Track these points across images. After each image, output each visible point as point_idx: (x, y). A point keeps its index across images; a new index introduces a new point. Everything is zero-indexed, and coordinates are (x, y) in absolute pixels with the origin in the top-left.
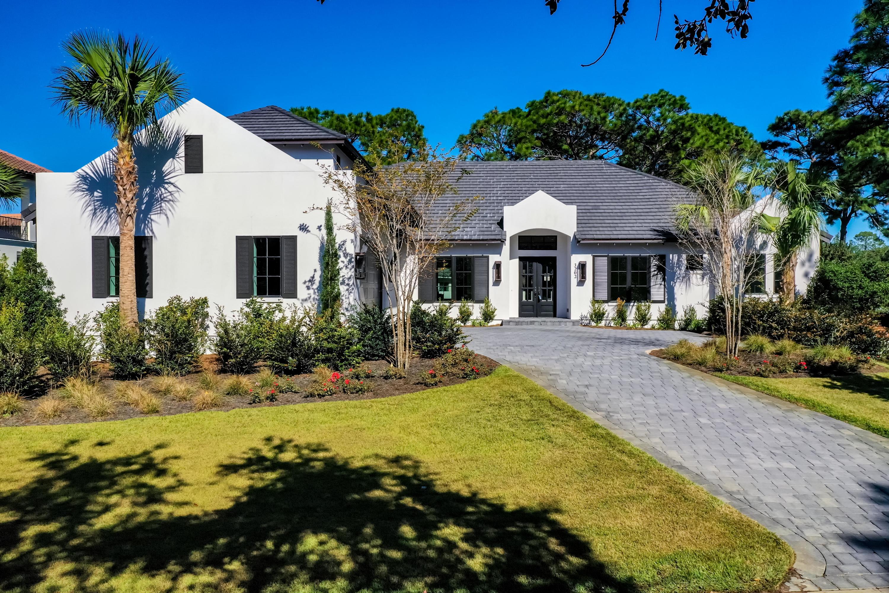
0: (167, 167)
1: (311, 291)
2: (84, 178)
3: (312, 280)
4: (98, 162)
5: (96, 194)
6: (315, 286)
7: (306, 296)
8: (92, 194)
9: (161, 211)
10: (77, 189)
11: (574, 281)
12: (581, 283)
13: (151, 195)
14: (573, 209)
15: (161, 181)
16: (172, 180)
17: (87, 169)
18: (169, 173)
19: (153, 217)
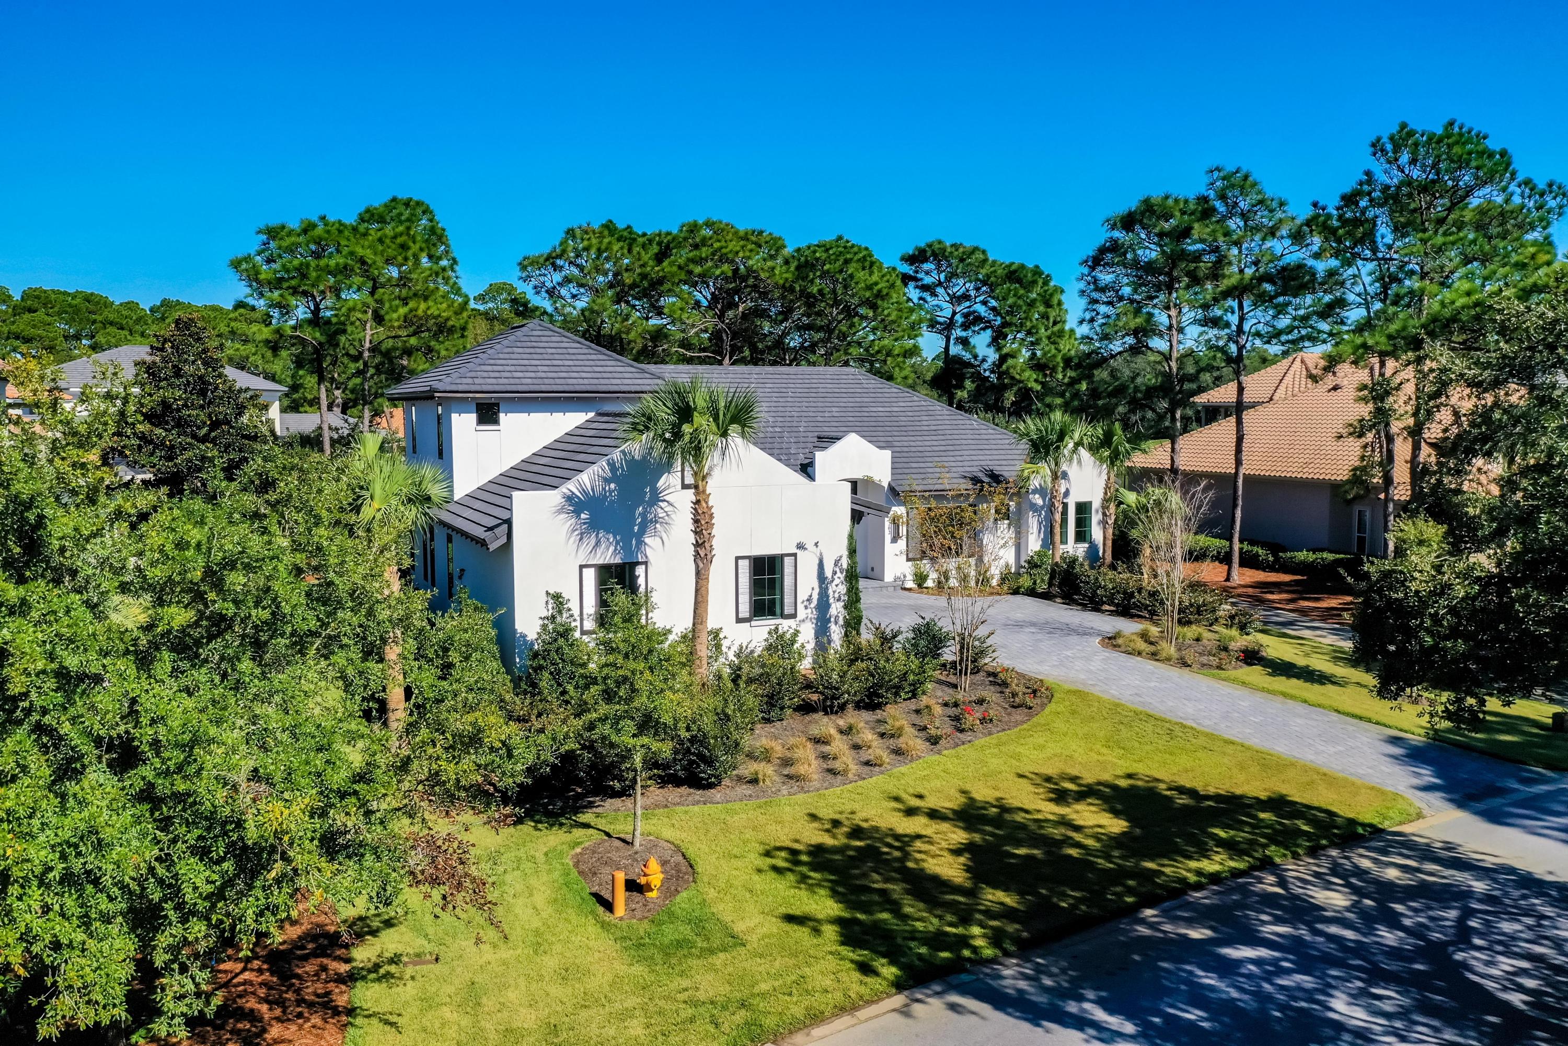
0: (661, 483)
1: (809, 611)
2: (570, 498)
3: (809, 600)
4: (585, 478)
5: (583, 516)
6: (813, 605)
7: (804, 616)
8: (578, 516)
9: (656, 533)
10: (561, 511)
11: (888, 537)
12: (895, 539)
13: (644, 515)
14: (887, 454)
15: (656, 498)
16: (666, 498)
17: (571, 487)
18: (664, 490)
19: (647, 540)
